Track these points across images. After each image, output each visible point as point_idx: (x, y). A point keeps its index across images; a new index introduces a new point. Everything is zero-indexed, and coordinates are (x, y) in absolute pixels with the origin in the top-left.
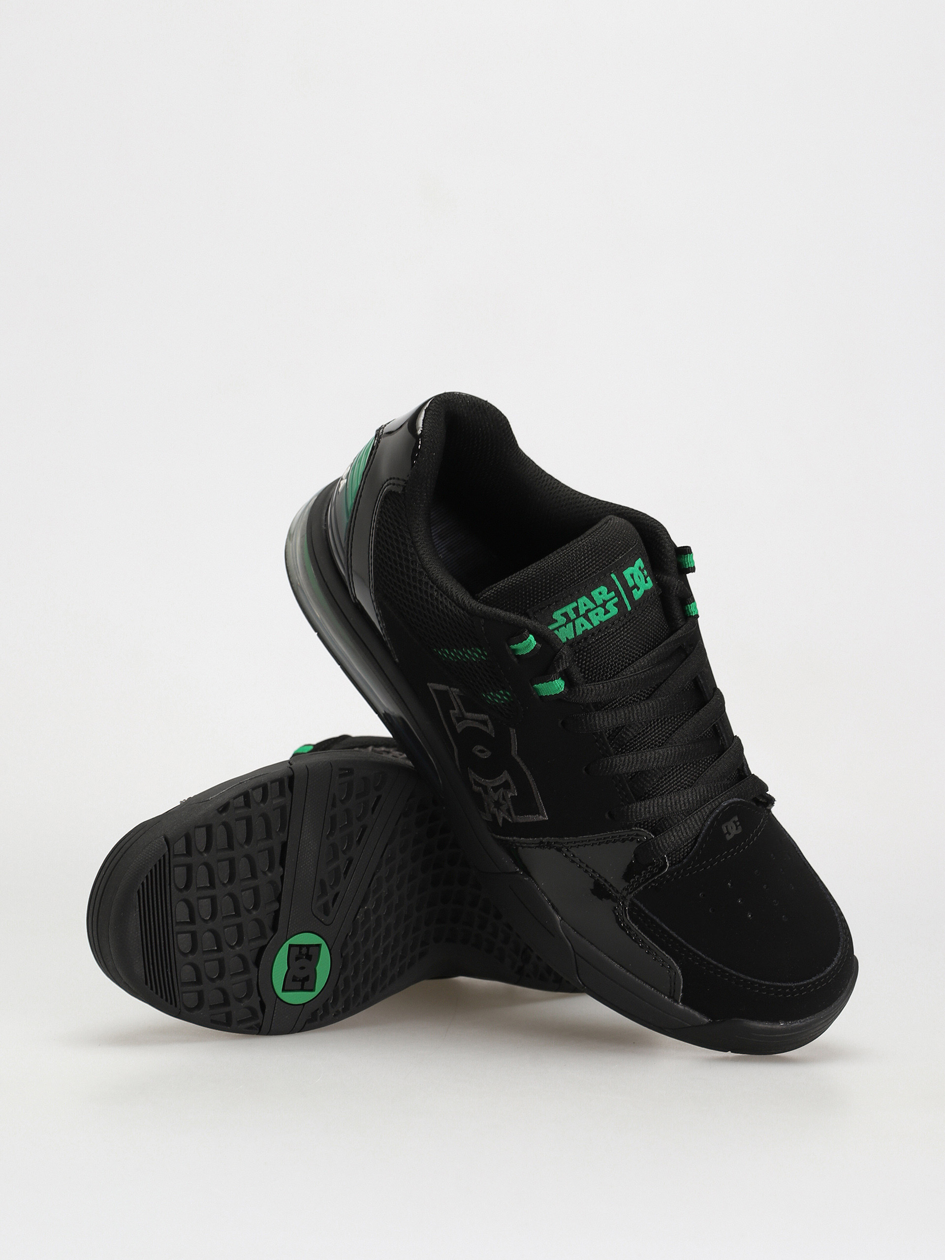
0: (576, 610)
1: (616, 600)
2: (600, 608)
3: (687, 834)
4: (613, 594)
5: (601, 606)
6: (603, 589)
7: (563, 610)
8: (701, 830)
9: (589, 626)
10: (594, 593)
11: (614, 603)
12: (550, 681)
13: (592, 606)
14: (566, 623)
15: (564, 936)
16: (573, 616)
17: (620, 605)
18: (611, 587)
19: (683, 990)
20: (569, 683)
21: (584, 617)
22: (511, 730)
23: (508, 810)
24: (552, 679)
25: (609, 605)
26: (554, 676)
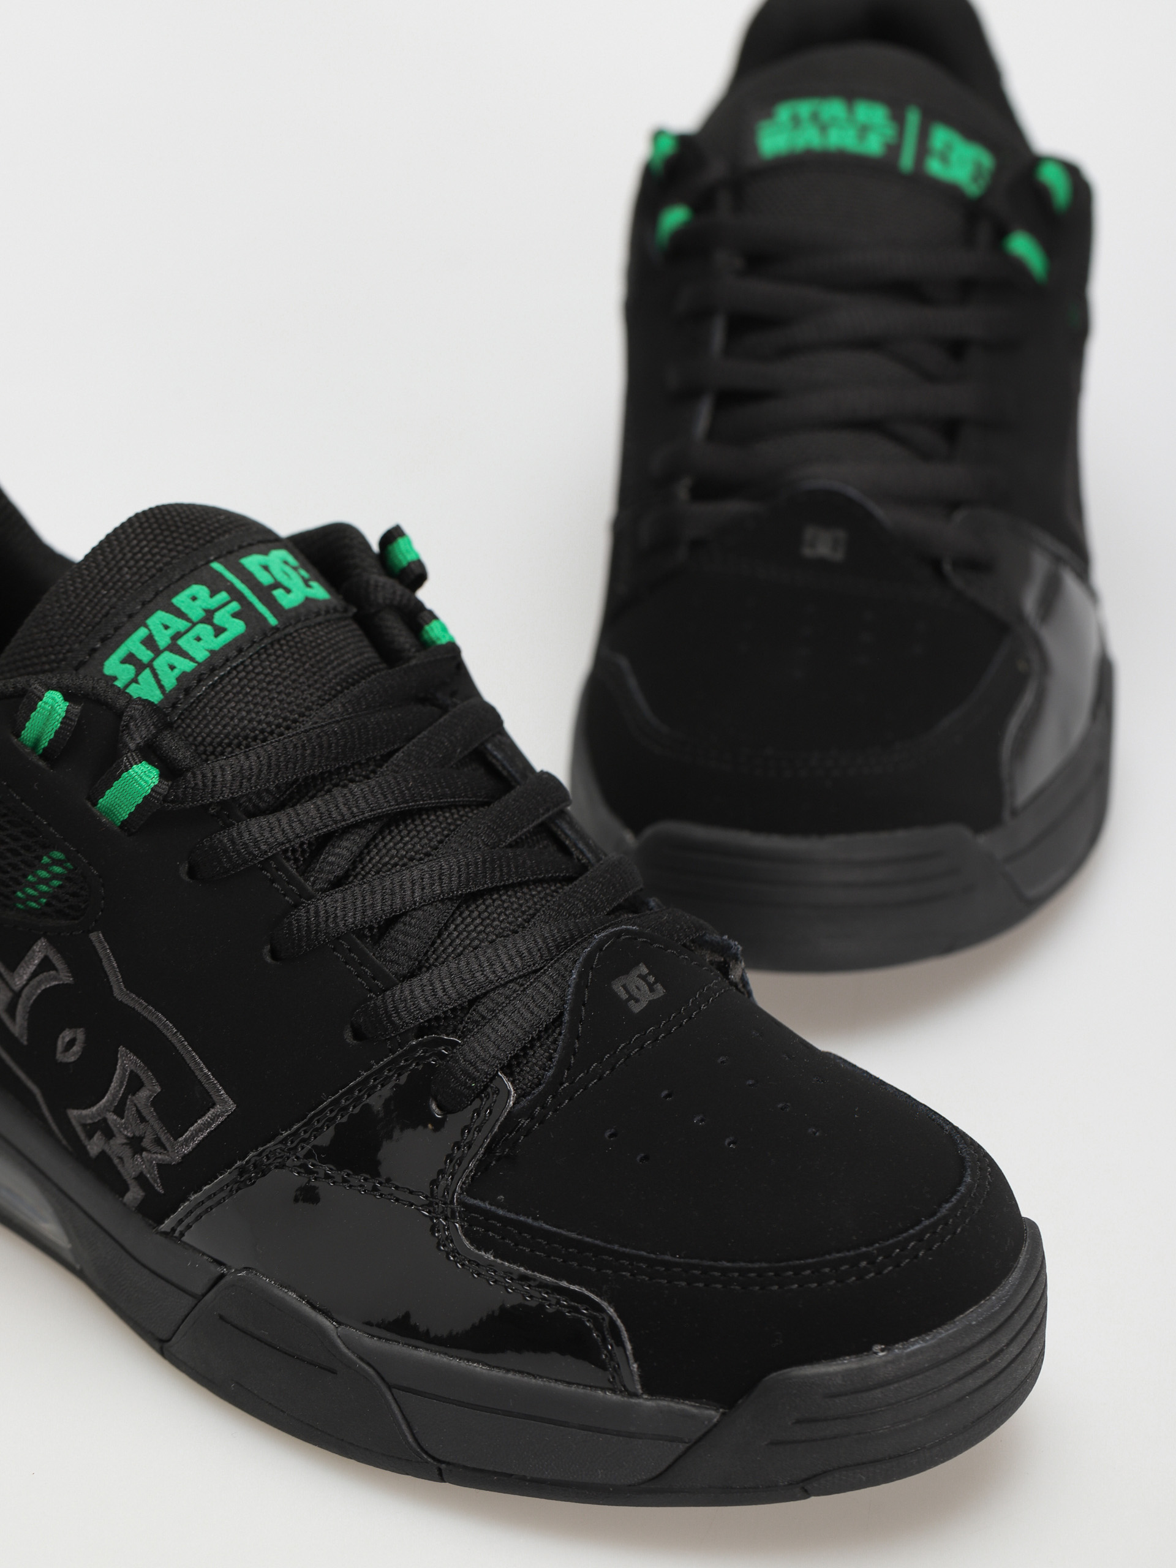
0: (149, 642)
1: (235, 606)
2: (200, 626)
3: (532, 1013)
4: (223, 596)
5: (202, 621)
6: (200, 590)
7: (121, 652)
8: (563, 999)
9: (186, 666)
10: (181, 600)
11: (232, 612)
12: (123, 772)
13: (182, 625)
14: (138, 674)
15: (354, 1358)
16: (145, 655)
17: (246, 613)
18: (216, 585)
19: (634, 1354)
20: (169, 770)
21: (171, 651)
22: (93, 936)
23: (158, 1141)
24: (126, 766)
25: (219, 618)
26: (128, 759)
